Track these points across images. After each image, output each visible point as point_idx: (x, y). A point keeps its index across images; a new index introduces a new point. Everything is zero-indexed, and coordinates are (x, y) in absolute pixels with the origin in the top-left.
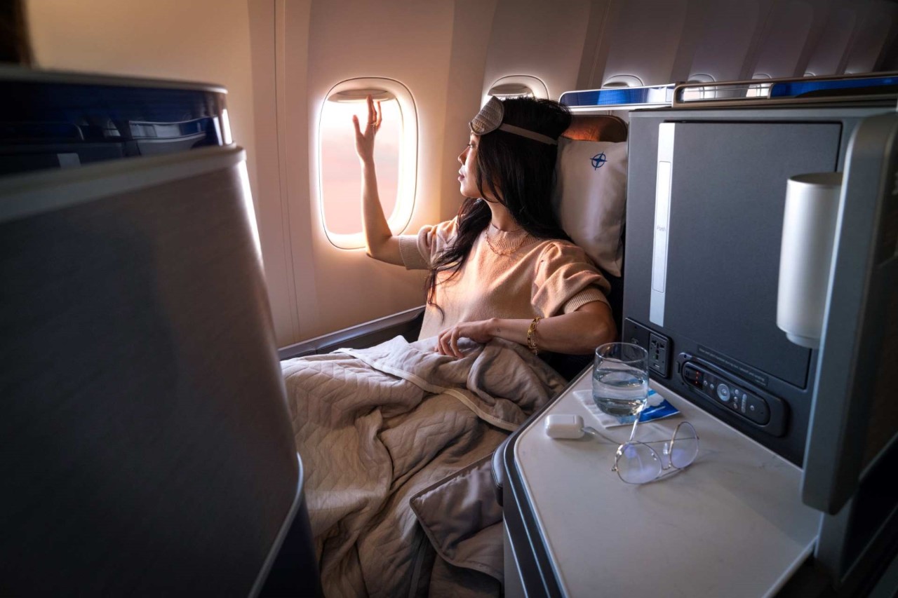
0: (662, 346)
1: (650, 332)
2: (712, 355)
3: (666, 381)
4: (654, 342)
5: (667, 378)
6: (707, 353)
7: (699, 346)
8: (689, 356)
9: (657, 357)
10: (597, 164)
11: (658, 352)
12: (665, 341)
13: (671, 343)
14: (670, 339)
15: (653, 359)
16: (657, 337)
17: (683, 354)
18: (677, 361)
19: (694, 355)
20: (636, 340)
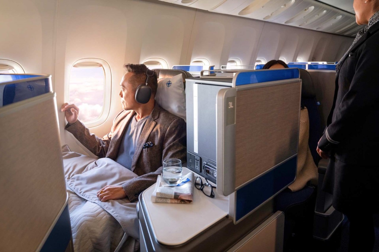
0: (198, 161)
1: (195, 156)
2: (212, 162)
3: (200, 173)
4: (196, 159)
5: (200, 172)
6: (211, 161)
7: (208, 159)
8: (206, 163)
9: (197, 165)
10: (169, 85)
11: (197, 163)
12: (199, 159)
13: (201, 159)
14: (200, 157)
15: (196, 166)
16: (197, 157)
17: (204, 162)
18: (203, 165)
19: (207, 162)
20: (191, 160)
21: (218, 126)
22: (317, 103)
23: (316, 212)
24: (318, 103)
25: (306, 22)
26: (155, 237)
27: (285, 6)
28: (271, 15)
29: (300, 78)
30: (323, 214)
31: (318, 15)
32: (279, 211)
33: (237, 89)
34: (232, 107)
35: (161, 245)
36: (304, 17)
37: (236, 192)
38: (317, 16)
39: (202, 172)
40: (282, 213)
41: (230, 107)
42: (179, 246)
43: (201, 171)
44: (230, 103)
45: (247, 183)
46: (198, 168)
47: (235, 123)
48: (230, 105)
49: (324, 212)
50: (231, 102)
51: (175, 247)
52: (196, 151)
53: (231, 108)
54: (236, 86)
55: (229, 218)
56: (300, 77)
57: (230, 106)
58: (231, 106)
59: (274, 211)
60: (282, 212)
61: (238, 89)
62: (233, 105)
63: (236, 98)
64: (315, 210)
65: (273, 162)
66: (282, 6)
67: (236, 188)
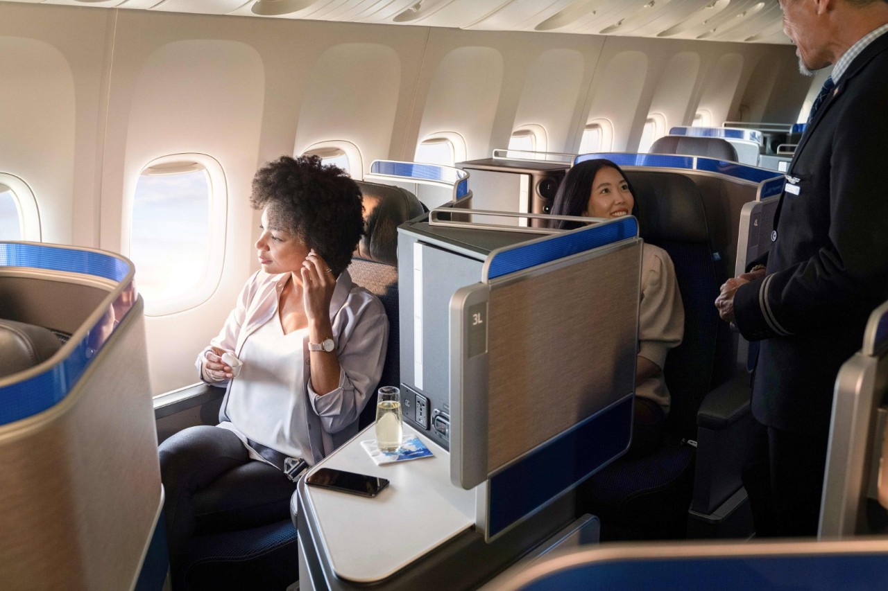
0: (423, 405)
1: (416, 395)
3: (427, 432)
4: (419, 402)
5: (427, 430)
8: (438, 412)
9: (421, 414)
11: (421, 410)
12: (424, 401)
13: (429, 402)
14: (428, 400)
15: (418, 416)
16: (419, 397)
17: (435, 410)
18: (433, 415)
19: (441, 411)
20: (408, 402)
21: (452, 360)
22: (713, 256)
23: (691, 512)
24: (717, 255)
25: (715, 30)
26: (332, 567)
27: (653, 5)
28: (620, 23)
29: (640, 237)
30: (706, 516)
31: (744, 13)
32: (587, 515)
33: (490, 286)
34: (480, 322)
35: (342, 581)
36: (706, 22)
37: (489, 482)
38: (742, 15)
39: (432, 429)
40: (595, 518)
41: (475, 324)
42: (374, 584)
43: (429, 428)
44: (475, 315)
45: (512, 463)
46: (423, 421)
47: (487, 351)
48: (476, 319)
49: (709, 514)
50: (477, 314)
51: (369, 585)
52: (419, 383)
53: (478, 324)
54: (490, 281)
55: (476, 531)
56: (640, 234)
57: (475, 321)
58: (478, 320)
59: (577, 515)
60: (593, 517)
61: (492, 287)
62: (483, 318)
63: (488, 304)
64: (691, 508)
65: (573, 416)
66: (645, 4)
67: (489, 474)
